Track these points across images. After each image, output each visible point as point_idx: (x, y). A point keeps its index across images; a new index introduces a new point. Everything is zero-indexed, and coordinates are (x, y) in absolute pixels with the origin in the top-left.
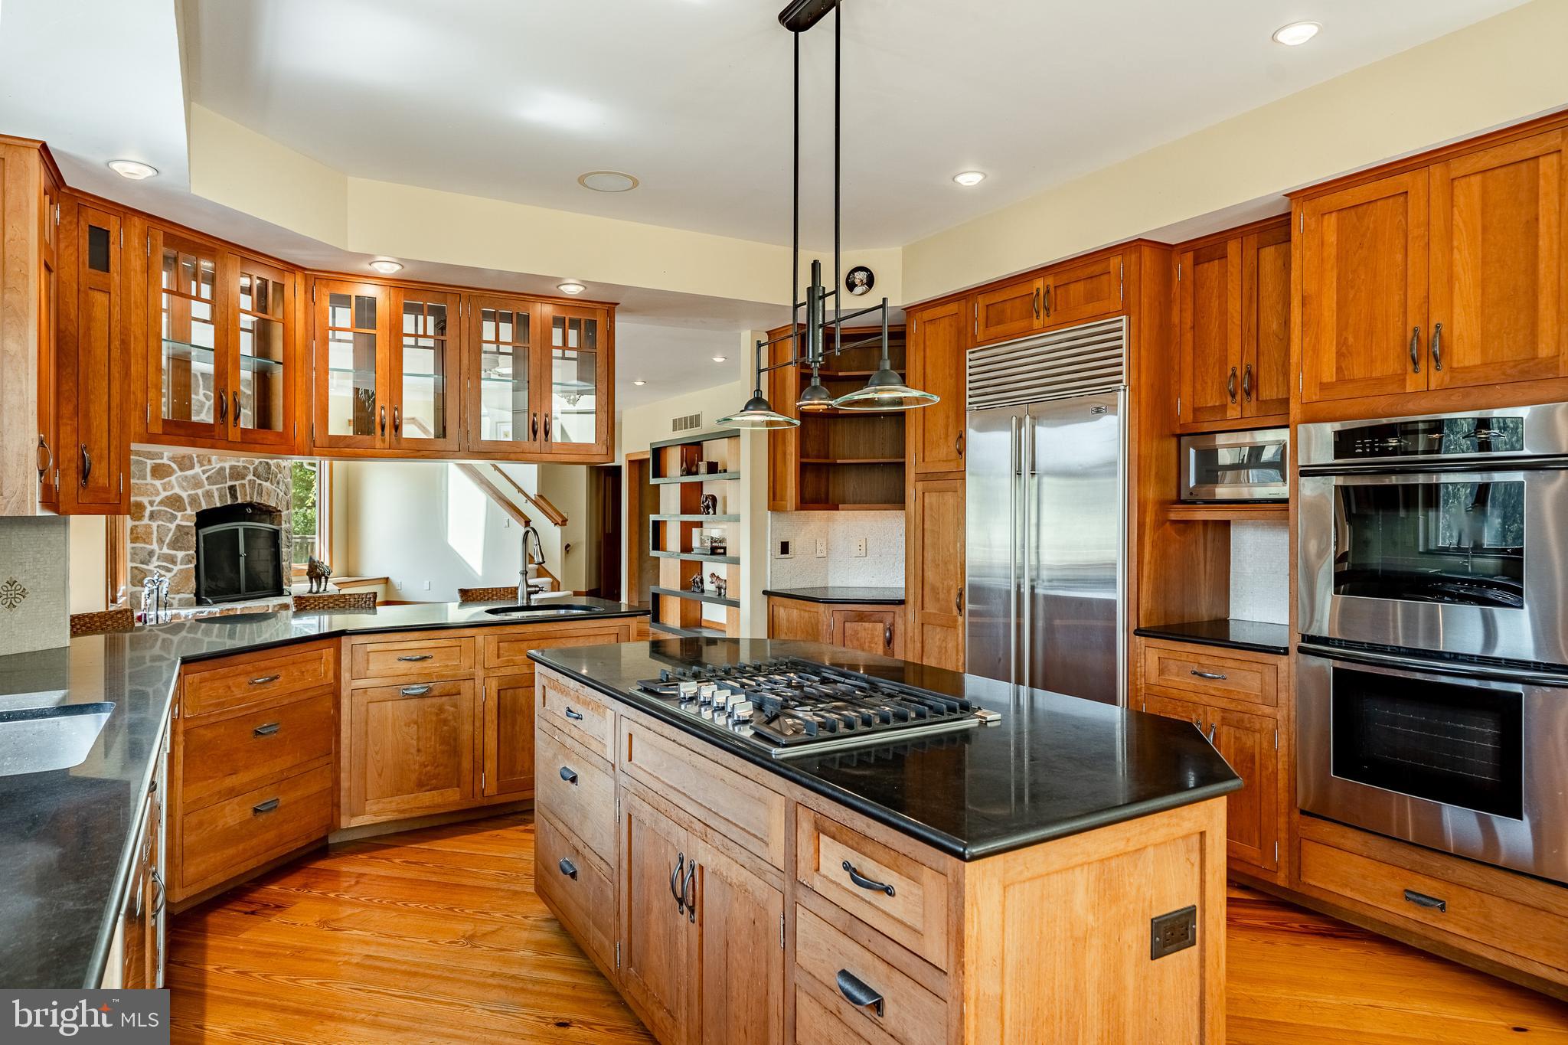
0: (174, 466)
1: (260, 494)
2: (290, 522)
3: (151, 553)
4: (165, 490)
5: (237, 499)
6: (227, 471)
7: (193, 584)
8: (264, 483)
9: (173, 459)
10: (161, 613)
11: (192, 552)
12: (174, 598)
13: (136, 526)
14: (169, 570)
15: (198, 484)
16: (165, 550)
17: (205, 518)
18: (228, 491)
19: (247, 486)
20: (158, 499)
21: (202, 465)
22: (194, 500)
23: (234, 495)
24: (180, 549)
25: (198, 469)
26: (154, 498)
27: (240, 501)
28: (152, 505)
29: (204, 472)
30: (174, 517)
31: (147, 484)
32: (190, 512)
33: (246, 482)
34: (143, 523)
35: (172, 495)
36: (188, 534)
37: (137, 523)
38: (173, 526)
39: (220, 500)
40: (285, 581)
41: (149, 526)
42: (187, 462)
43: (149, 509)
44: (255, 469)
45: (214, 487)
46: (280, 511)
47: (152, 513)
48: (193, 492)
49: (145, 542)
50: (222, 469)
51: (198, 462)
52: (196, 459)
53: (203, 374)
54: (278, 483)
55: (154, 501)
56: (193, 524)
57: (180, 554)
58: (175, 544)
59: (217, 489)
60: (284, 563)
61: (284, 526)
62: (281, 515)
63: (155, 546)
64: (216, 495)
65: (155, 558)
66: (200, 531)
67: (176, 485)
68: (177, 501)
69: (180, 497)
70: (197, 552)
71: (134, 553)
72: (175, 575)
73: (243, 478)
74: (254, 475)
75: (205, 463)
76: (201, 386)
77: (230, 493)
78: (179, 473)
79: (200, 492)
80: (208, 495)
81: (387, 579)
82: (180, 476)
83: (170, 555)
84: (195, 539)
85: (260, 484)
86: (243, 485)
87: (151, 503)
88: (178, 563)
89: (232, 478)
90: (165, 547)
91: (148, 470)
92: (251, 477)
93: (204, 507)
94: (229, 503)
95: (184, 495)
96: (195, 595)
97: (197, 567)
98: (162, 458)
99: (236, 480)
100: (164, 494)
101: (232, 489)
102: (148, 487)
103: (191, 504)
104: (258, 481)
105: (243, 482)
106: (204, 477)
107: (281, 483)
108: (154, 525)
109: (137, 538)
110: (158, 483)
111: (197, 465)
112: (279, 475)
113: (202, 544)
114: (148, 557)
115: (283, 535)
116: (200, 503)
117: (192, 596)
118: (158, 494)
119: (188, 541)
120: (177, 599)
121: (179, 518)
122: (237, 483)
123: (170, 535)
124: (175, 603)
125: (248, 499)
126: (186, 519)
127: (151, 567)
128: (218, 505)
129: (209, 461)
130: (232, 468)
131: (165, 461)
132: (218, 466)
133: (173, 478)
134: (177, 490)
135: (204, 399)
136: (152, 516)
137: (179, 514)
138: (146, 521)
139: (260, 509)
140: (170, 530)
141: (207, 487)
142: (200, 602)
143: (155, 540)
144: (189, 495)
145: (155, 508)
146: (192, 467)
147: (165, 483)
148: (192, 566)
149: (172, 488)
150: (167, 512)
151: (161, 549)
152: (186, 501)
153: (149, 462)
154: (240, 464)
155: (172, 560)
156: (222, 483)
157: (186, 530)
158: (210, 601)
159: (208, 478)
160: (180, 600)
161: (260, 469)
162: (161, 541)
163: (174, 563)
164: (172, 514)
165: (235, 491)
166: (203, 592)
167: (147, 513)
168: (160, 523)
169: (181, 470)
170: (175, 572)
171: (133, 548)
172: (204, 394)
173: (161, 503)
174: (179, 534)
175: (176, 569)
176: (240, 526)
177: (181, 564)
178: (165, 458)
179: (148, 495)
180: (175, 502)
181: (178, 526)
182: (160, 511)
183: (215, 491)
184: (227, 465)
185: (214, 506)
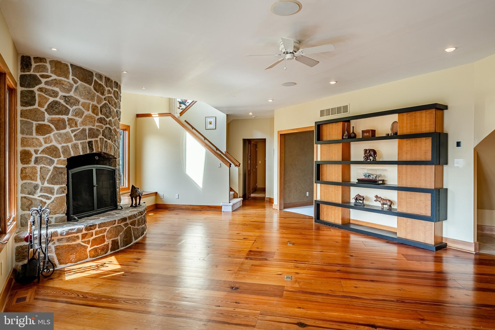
0: (52, 126)
1: (106, 147)
3: (36, 187)
4: (46, 143)
5: (93, 150)
6: (87, 131)
7: (65, 207)
8: (108, 141)
9: (51, 121)
10: (44, 232)
11: (64, 185)
12: (52, 218)
13: (25, 168)
14: (48, 198)
15: (69, 140)
16: (46, 184)
17: (73, 162)
18: (87, 145)
19: (99, 142)
20: (41, 149)
21: (71, 127)
22: (66, 150)
23: (91, 148)
24: (56, 183)
25: (68, 129)
26: (38, 148)
27: (94, 151)
28: (36, 153)
29: (72, 131)
30: (53, 162)
31: (33, 138)
32: (63, 158)
33: (98, 139)
34: (30, 165)
35: (51, 146)
36: (62, 173)
37: (26, 165)
38: (51, 168)
39: (83, 150)
41: (35, 168)
42: (61, 124)
43: (34, 156)
44: (104, 131)
45: (79, 142)
46: (116, 158)
47: (36, 158)
48: (65, 145)
49: (31, 179)
50: (84, 130)
51: (69, 124)
52: (67, 122)
53: (72, 65)
54: (115, 141)
55: (38, 150)
56: (65, 166)
57: (56, 187)
58: (52, 181)
59: (81, 143)
61: (117, 167)
62: (116, 161)
63: (39, 182)
64: (80, 147)
65: (39, 190)
66: (69, 171)
67: (53, 139)
68: (54, 151)
69: (56, 148)
70: (68, 185)
71: (24, 187)
72: (53, 202)
73: (97, 137)
74: (103, 135)
75: (73, 125)
76: (71, 73)
77: (89, 146)
78: (56, 131)
79: (70, 145)
80: (75, 147)
81: (156, 193)
82: (56, 133)
83: (49, 188)
84: (66, 176)
85: (106, 141)
86: (97, 141)
87: (36, 151)
88: (55, 193)
89: (90, 136)
90: (46, 182)
91: (34, 128)
92: (101, 136)
93: (73, 155)
94: (88, 152)
95: (59, 146)
96: (66, 214)
97: (67, 195)
98: (44, 121)
99: (93, 138)
100: (45, 146)
101: (90, 143)
102: (34, 140)
103: (63, 153)
104: (105, 139)
105: (96, 139)
106: (72, 135)
108: (38, 167)
109: (26, 176)
110: (41, 138)
111: (68, 127)
112: (115, 137)
113: (70, 180)
114: (33, 190)
115: (117, 173)
116: (70, 152)
117: (64, 215)
118: (41, 145)
119: (62, 178)
120: (54, 218)
121: (56, 162)
122: (93, 140)
123: (50, 174)
124: (53, 221)
125: (100, 150)
126: (60, 163)
127: (36, 197)
128: (81, 154)
129: (76, 124)
130: (90, 129)
131: (46, 122)
132: (82, 128)
133: (51, 135)
134: (54, 143)
135: (72, 82)
136: (36, 161)
137: (56, 160)
138: (32, 164)
139: (104, 157)
140: (50, 170)
141: (75, 142)
142: (69, 219)
143: (39, 177)
144: (63, 147)
145: (39, 155)
146: (65, 128)
147: (46, 138)
148: (65, 195)
149: (51, 141)
150: (47, 158)
151: (43, 184)
152: (61, 151)
153: (34, 123)
154: (95, 128)
155: (51, 191)
156: (84, 139)
157: (60, 170)
158: (76, 218)
159: (75, 136)
160: (56, 218)
161: (106, 132)
162: (43, 178)
163: (52, 193)
164: (51, 159)
165: (92, 145)
166: (71, 212)
167: (33, 159)
168: (43, 165)
169: (57, 129)
170: (52, 199)
171: (23, 183)
172: (73, 79)
173: (43, 151)
174: (55, 173)
175: (53, 197)
176: (94, 168)
177: (57, 194)
178: (46, 120)
179: (34, 146)
181: (55, 167)
182: (42, 157)
183: (79, 145)
184: (87, 128)
185: (79, 155)
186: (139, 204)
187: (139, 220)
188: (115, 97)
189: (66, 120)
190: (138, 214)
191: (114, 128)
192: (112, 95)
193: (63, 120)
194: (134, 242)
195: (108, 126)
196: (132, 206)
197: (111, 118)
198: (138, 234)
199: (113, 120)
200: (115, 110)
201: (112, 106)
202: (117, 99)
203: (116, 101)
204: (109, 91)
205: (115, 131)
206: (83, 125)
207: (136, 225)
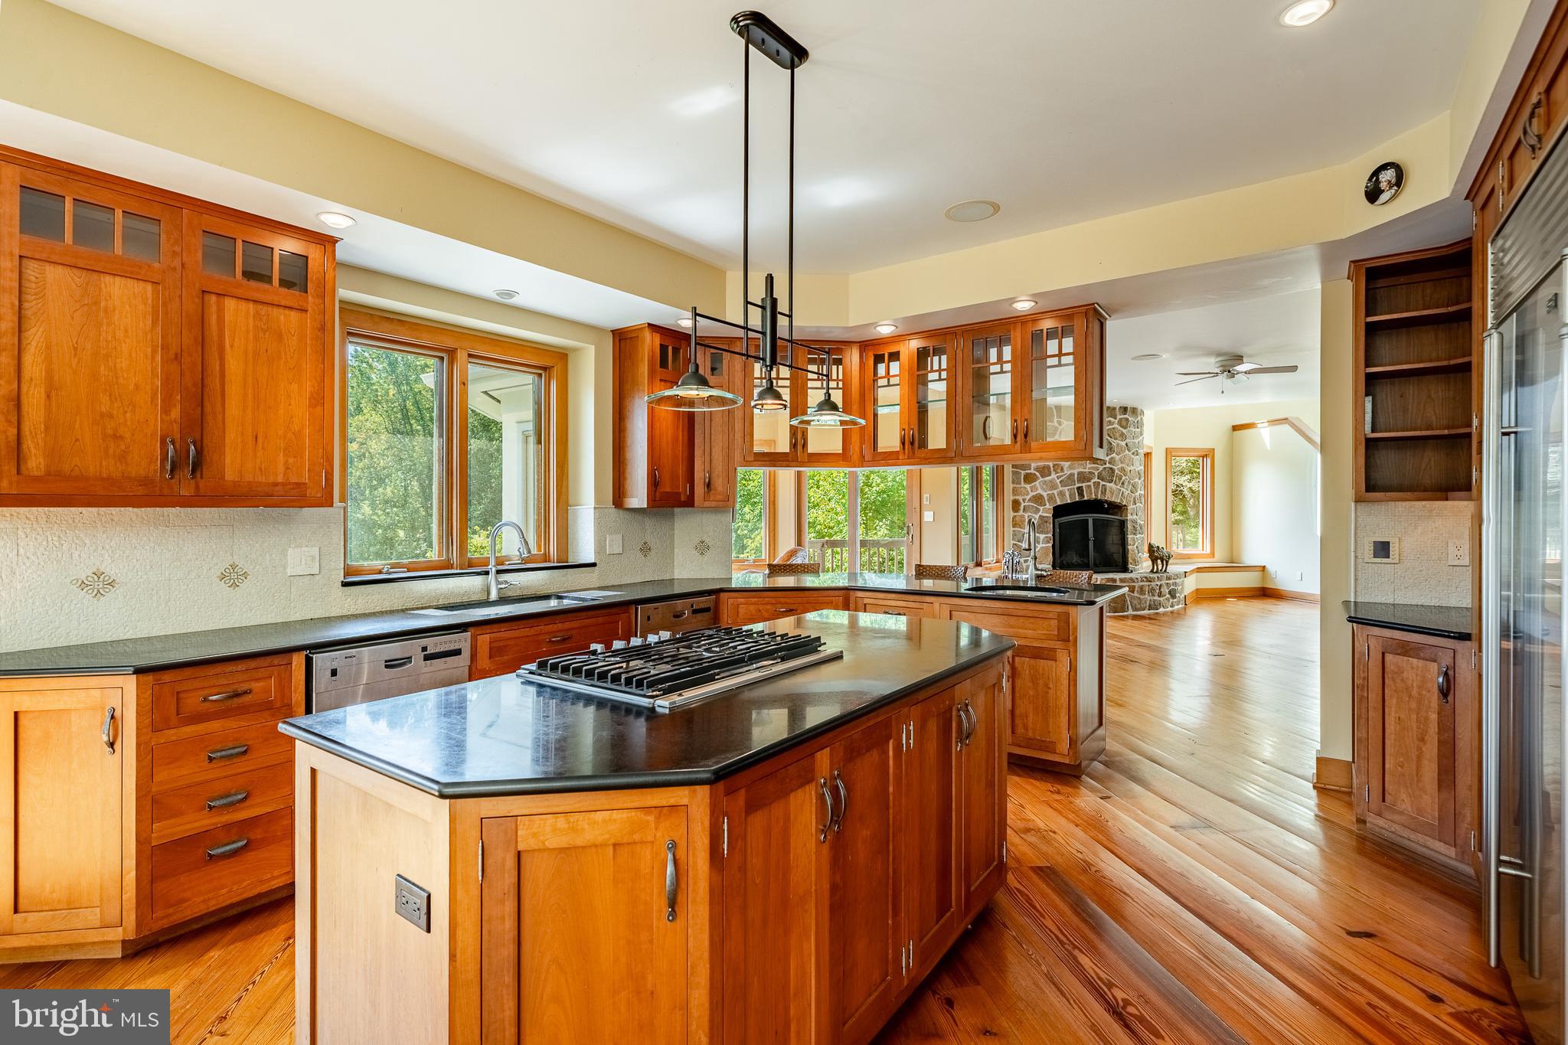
0: (1037, 474)
1: (1104, 492)
2: (1134, 515)
3: (1024, 535)
4: (1032, 491)
5: (1084, 496)
6: (1076, 476)
7: (1051, 555)
8: (1108, 484)
9: (1037, 469)
11: (1050, 535)
13: (1015, 516)
15: (1053, 487)
17: (1059, 511)
18: (1076, 491)
19: (1092, 487)
20: (1028, 497)
21: (1057, 473)
22: (1051, 498)
23: (1081, 494)
24: (1043, 532)
25: (1054, 476)
26: (1025, 497)
27: (1086, 498)
28: (1024, 502)
29: (1058, 478)
30: (1038, 510)
31: (1021, 488)
32: (1049, 506)
33: (1091, 483)
34: (1019, 514)
35: (1037, 494)
36: (1048, 522)
37: (1016, 514)
38: (1038, 517)
39: (1071, 497)
40: (1130, 560)
41: (1023, 516)
42: (1046, 471)
43: (1023, 504)
44: (1100, 473)
45: (1066, 488)
46: (1125, 505)
47: (1025, 506)
48: (1050, 492)
49: (1020, 527)
50: (1072, 475)
51: (1054, 470)
52: (1052, 469)
54: (1123, 483)
55: (1026, 499)
56: (1051, 515)
57: (1043, 536)
58: (1040, 529)
60: (1129, 547)
61: (1129, 517)
62: (1127, 509)
63: (1026, 530)
64: (1068, 494)
66: (1056, 520)
67: (1039, 487)
68: (1040, 499)
69: (1042, 496)
70: (1053, 535)
71: (1014, 535)
72: (1039, 551)
73: (1091, 481)
74: (1099, 478)
75: (1059, 471)
77: (1078, 492)
78: (1041, 479)
79: (1055, 492)
80: (1062, 494)
81: (1264, 567)
82: (1042, 481)
84: (1052, 525)
85: (1103, 485)
86: (1089, 486)
87: (1024, 500)
89: (1079, 481)
91: (1022, 478)
93: (1059, 503)
94: (1077, 500)
95: (1045, 494)
96: (1053, 561)
97: (1053, 546)
98: (1030, 469)
99: (1083, 482)
100: (1032, 494)
101: (1080, 489)
103: (1049, 500)
104: (1102, 483)
105: (1088, 484)
106: (1058, 481)
107: (1126, 484)
108: (1026, 515)
109: (1016, 524)
110: (1028, 486)
111: (1053, 473)
112: (1124, 478)
113: (1057, 530)
114: (1022, 538)
115: (1129, 526)
116: (1056, 500)
117: (1051, 562)
118: (1027, 495)
119: (1047, 528)
121: (1042, 511)
122: (1084, 485)
123: (1037, 522)
125: (1094, 497)
126: (1046, 511)
128: (1069, 501)
129: (1062, 469)
130: (1080, 473)
131: (1032, 471)
132: (1069, 473)
133: (1037, 483)
134: (1040, 491)
136: (1024, 510)
137: (1041, 508)
138: (1021, 513)
139: (1112, 505)
140: (1037, 519)
141: (1061, 489)
143: (1026, 526)
144: (1048, 494)
145: (1027, 503)
146: (1050, 475)
147: (1033, 486)
148: (1050, 545)
149: (1037, 490)
150: (1034, 506)
152: (1046, 499)
153: (1023, 472)
154: (1087, 470)
156: (1072, 485)
157: (1046, 519)
158: (1062, 567)
159: (1061, 482)
161: (1106, 473)
164: (1036, 508)
165: (1083, 490)
166: (1058, 560)
167: (1022, 508)
168: (1030, 514)
169: (1042, 477)
171: (1014, 531)
173: (1030, 500)
174: (1042, 522)
175: (1039, 546)
176: (1090, 518)
177: (1043, 543)
178: (1032, 469)
179: (1022, 495)
180: (1038, 499)
181: (1040, 516)
182: (1029, 506)
183: (1067, 491)
184: (1076, 472)
185: (1065, 502)
186: (1165, 571)
187: (1141, 588)
188: (1122, 427)
189: (1051, 466)
190: (1140, 579)
191: (1120, 466)
192: (1116, 426)
193: (1048, 467)
194: (1131, 612)
195: (1108, 465)
196: (1152, 571)
197: (1114, 455)
198: (1140, 604)
199: (1117, 458)
200: (1123, 443)
201: (1116, 439)
202: (1125, 428)
203: (1124, 431)
204: (1110, 421)
205: (1123, 470)
206: (1071, 469)
207: (1136, 592)
